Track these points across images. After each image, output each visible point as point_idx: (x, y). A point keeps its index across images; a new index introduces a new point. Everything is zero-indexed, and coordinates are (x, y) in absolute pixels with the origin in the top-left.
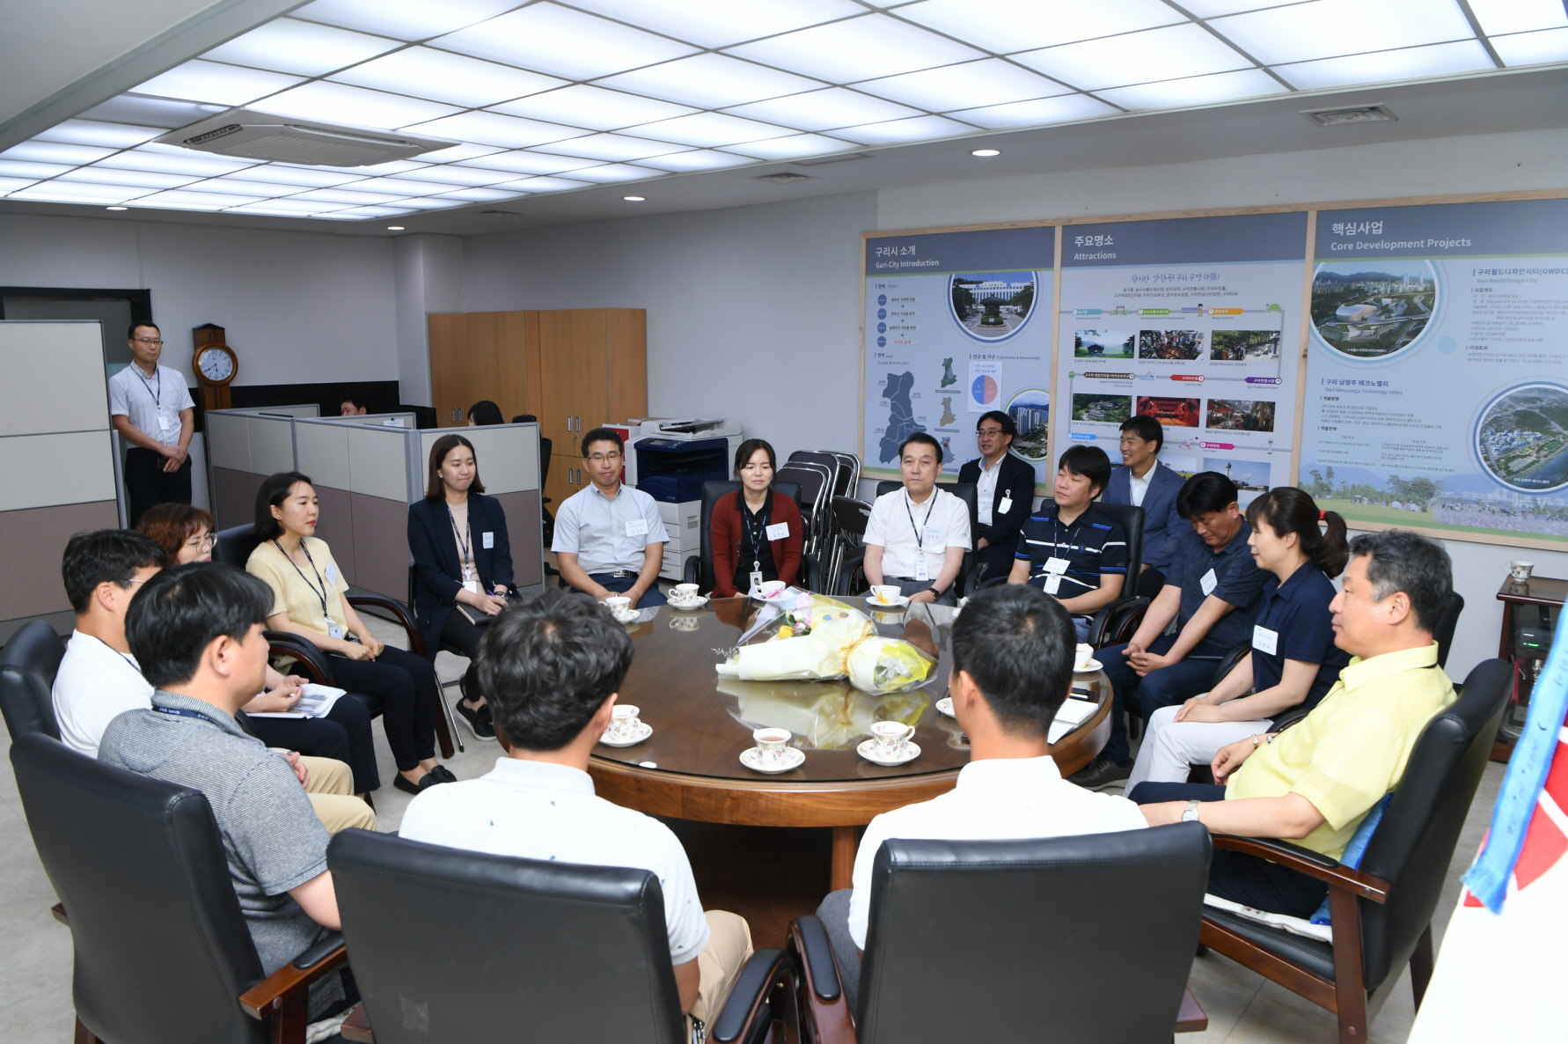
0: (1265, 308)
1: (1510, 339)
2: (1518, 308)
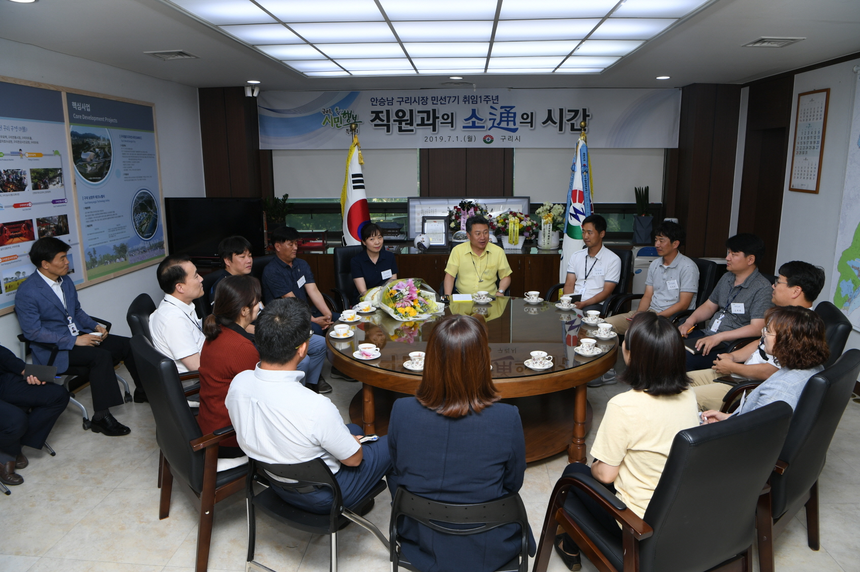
0: (52, 153)
1: (133, 170)
2: (133, 154)
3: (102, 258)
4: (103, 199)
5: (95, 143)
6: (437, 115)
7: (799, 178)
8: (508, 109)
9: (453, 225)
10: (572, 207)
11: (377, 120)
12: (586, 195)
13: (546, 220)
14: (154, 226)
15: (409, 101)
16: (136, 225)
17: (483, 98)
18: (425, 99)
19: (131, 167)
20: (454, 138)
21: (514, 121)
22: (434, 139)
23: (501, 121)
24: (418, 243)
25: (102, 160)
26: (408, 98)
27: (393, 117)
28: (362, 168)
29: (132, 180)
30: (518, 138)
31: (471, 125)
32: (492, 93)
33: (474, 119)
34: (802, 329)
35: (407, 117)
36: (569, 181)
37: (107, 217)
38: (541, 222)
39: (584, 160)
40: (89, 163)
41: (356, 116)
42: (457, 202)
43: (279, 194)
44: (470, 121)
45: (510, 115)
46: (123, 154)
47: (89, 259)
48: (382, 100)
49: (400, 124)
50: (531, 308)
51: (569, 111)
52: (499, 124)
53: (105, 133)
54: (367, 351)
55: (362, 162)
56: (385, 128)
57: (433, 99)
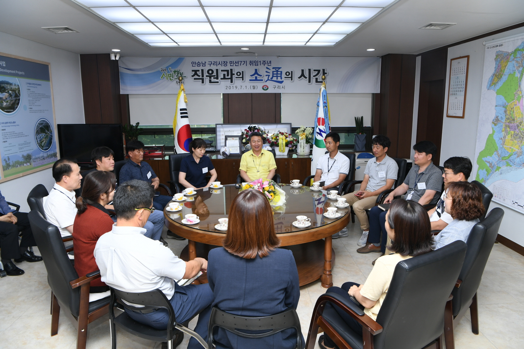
1: (36, 106)
2: (35, 95)
3: (14, 162)
4: (15, 124)
5: (9, 87)
6: (233, 73)
7: (453, 109)
8: (277, 69)
9: (244, 141)
10: (318, 128)
11: (196, 76)
12: (326, 120)
13: (302, 137)
14: (50, 143)
15: (216, 64)
16: (37, 142)
17: (262, 62)
18: (226, 62)
19: (34, 104)
20: (244, 87)
21: (281, 77)
22: (232, 88)
23: (273, 76)
24: (222, 152)
25: (14, 99)
26: (215, 62)
27: (206, 74)
28: (187, 105)
29: (35, 112)
30: (284, 87)
31: (254, 79)
32: (267, 59)
33: (256, 75)
34: (468, 195)
35: (215, 74)
36: (316, 112)
37: (17, 136)
38: (299, 138)
39: (325, 99)
40: (4, 100)
41: (182, 73)
42: (246, 127)
43: (133, 123)
44: (254, 76)
45: (279, 73)
46: (29, 95)
47: (5, 164)
48: (199, 63)
49: (210, 78)
50: (295, 190)
51: (315, 70)
52: (272, 78)
53: (15, 81)
54: (191, 219)
55: (186, 101)
56: (201, 80)
57: (231, 62)
